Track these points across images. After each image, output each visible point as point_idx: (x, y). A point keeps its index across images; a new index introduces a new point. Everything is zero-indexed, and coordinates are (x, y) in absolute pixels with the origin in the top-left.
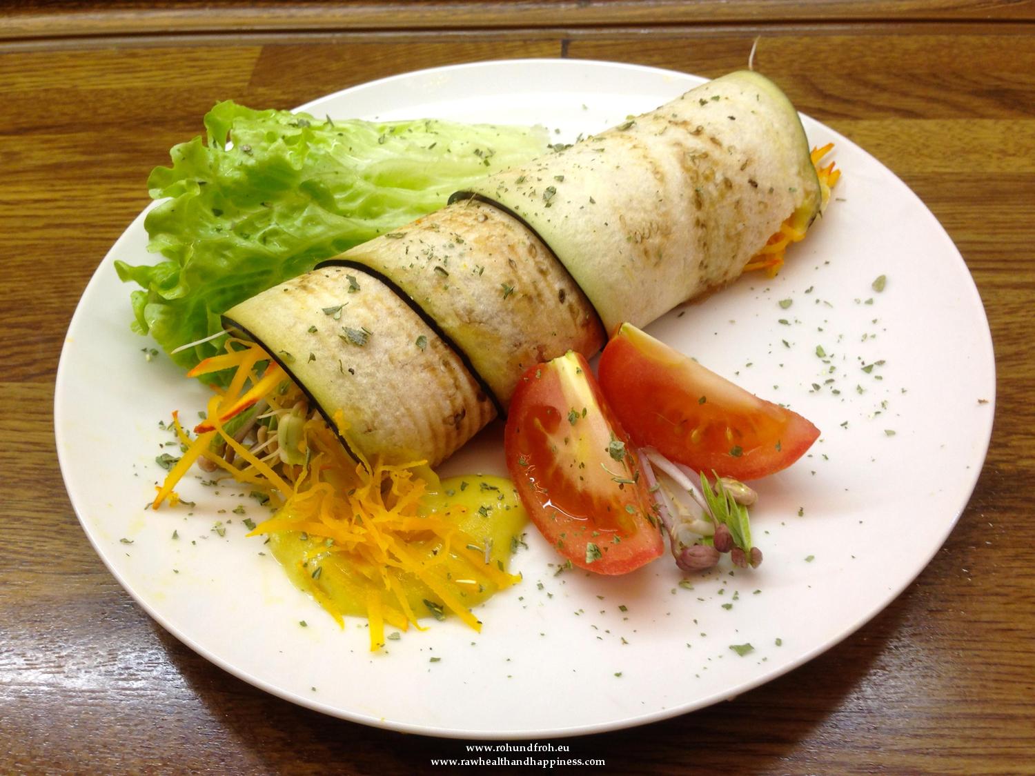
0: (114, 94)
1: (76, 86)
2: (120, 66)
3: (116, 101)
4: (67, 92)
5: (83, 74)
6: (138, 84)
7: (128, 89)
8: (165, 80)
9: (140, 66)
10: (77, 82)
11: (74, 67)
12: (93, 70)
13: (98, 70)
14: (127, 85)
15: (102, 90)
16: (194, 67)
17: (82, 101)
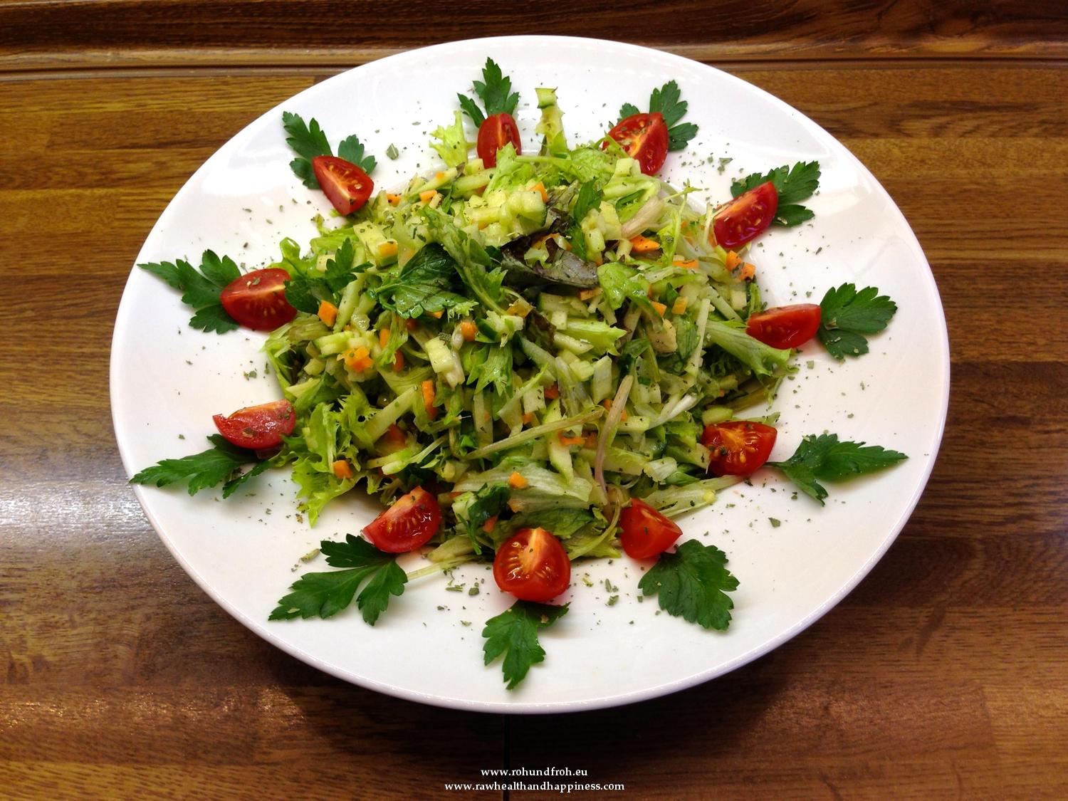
0: (219, 116)
1: (191, 109)
2: (217, 92)
3: (223, 122)
4: (187, 114)
5: (194, 99)
6: (234, 108)
7: (229, 112)
8: (252, 105)
9: (231, 93)
10: (192, 105)
11: (186, 92)
12: (199, 96)
13: (204, 95)
14: (226, 109)
15: (210, 112)
16: (270, 94)
17: (197, 121)
